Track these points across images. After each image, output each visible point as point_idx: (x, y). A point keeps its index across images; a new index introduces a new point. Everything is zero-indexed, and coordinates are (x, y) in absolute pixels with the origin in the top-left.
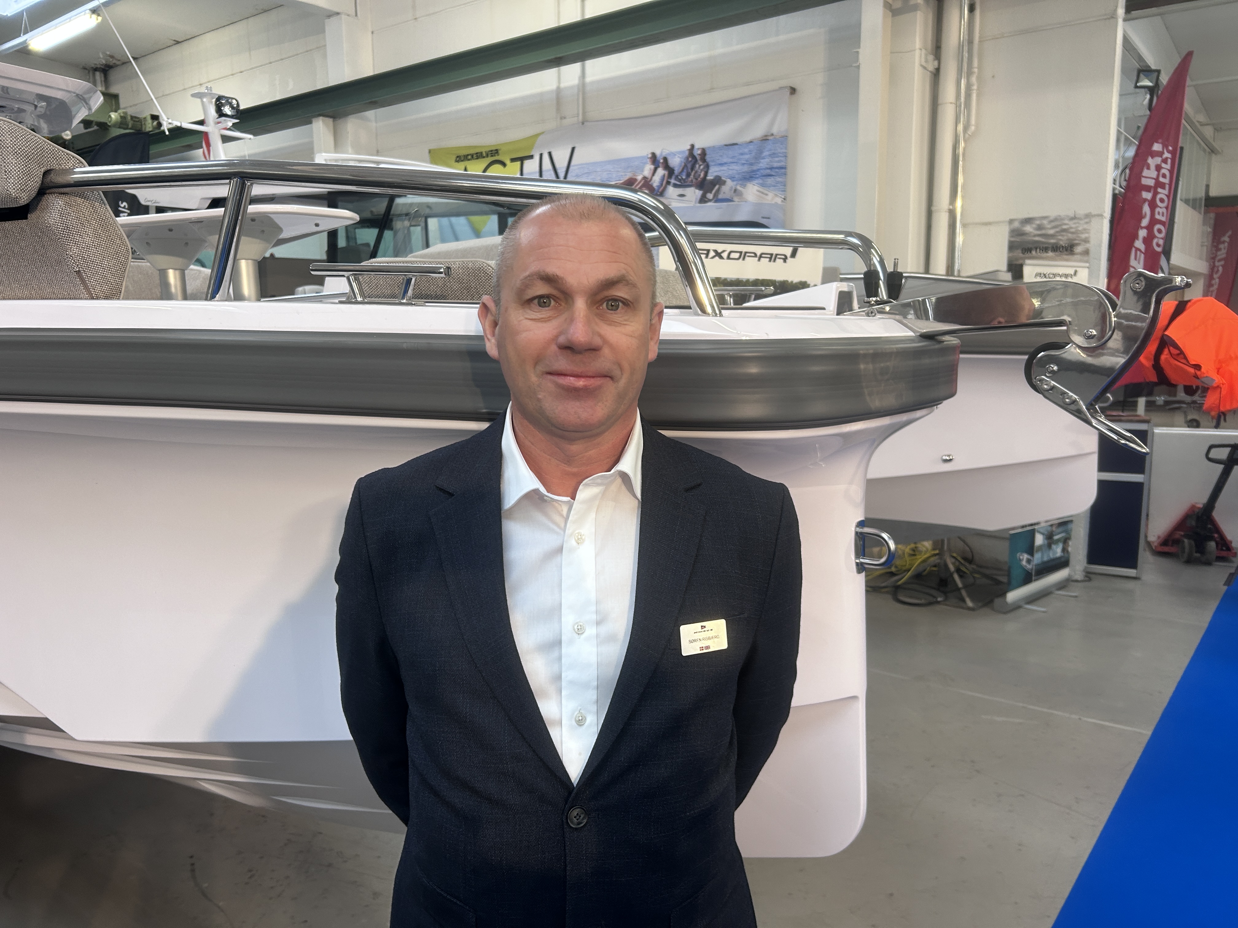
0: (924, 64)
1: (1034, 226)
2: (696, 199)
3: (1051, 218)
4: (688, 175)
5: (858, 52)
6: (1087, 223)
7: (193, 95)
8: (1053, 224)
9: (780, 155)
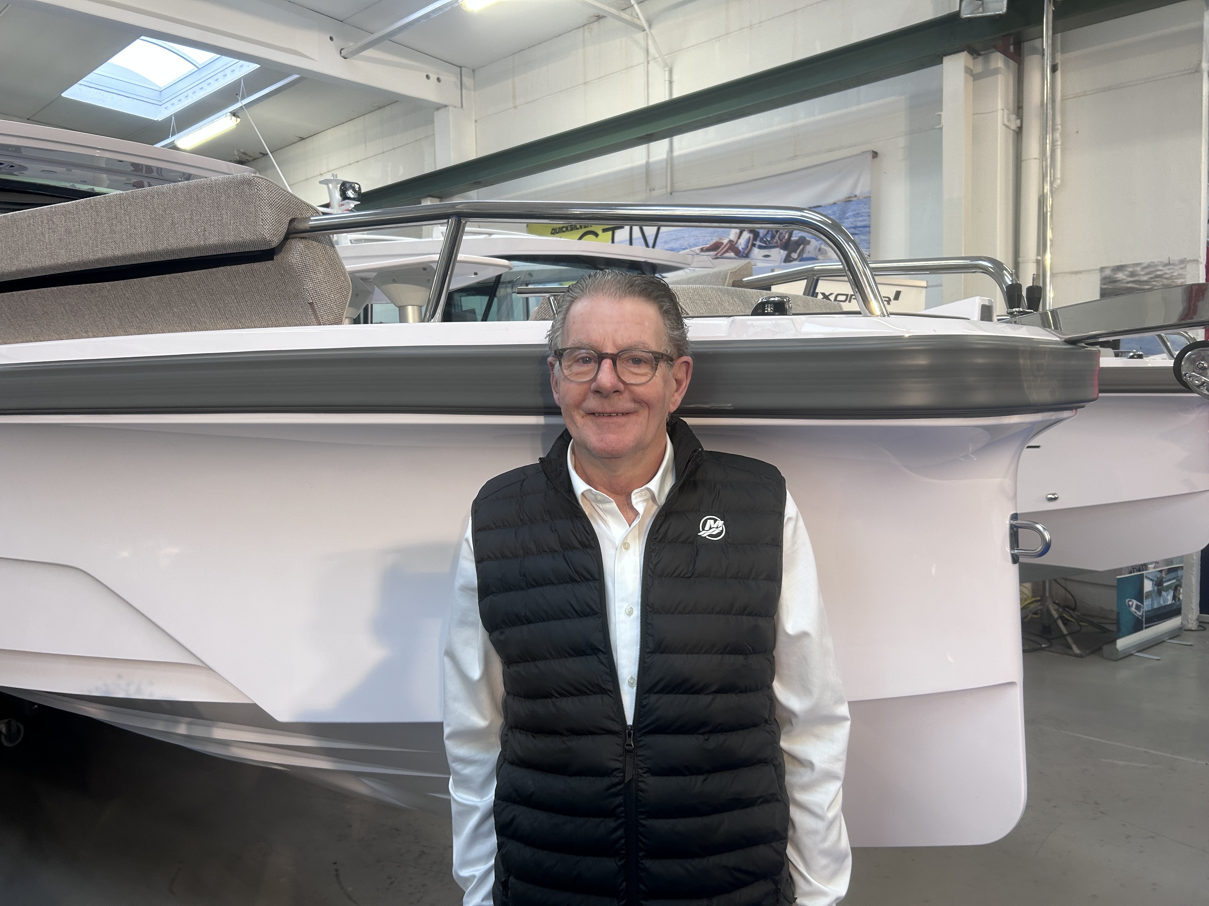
0: (1006, 123)
1: (1127, 273)
2: (781, 259)
3: (1145, 265)
4: (773, 237)
5: (940, 115)
6: (1182, 268)
7: (321, 182)
8: (1147, 270)
9: (863, 214)
